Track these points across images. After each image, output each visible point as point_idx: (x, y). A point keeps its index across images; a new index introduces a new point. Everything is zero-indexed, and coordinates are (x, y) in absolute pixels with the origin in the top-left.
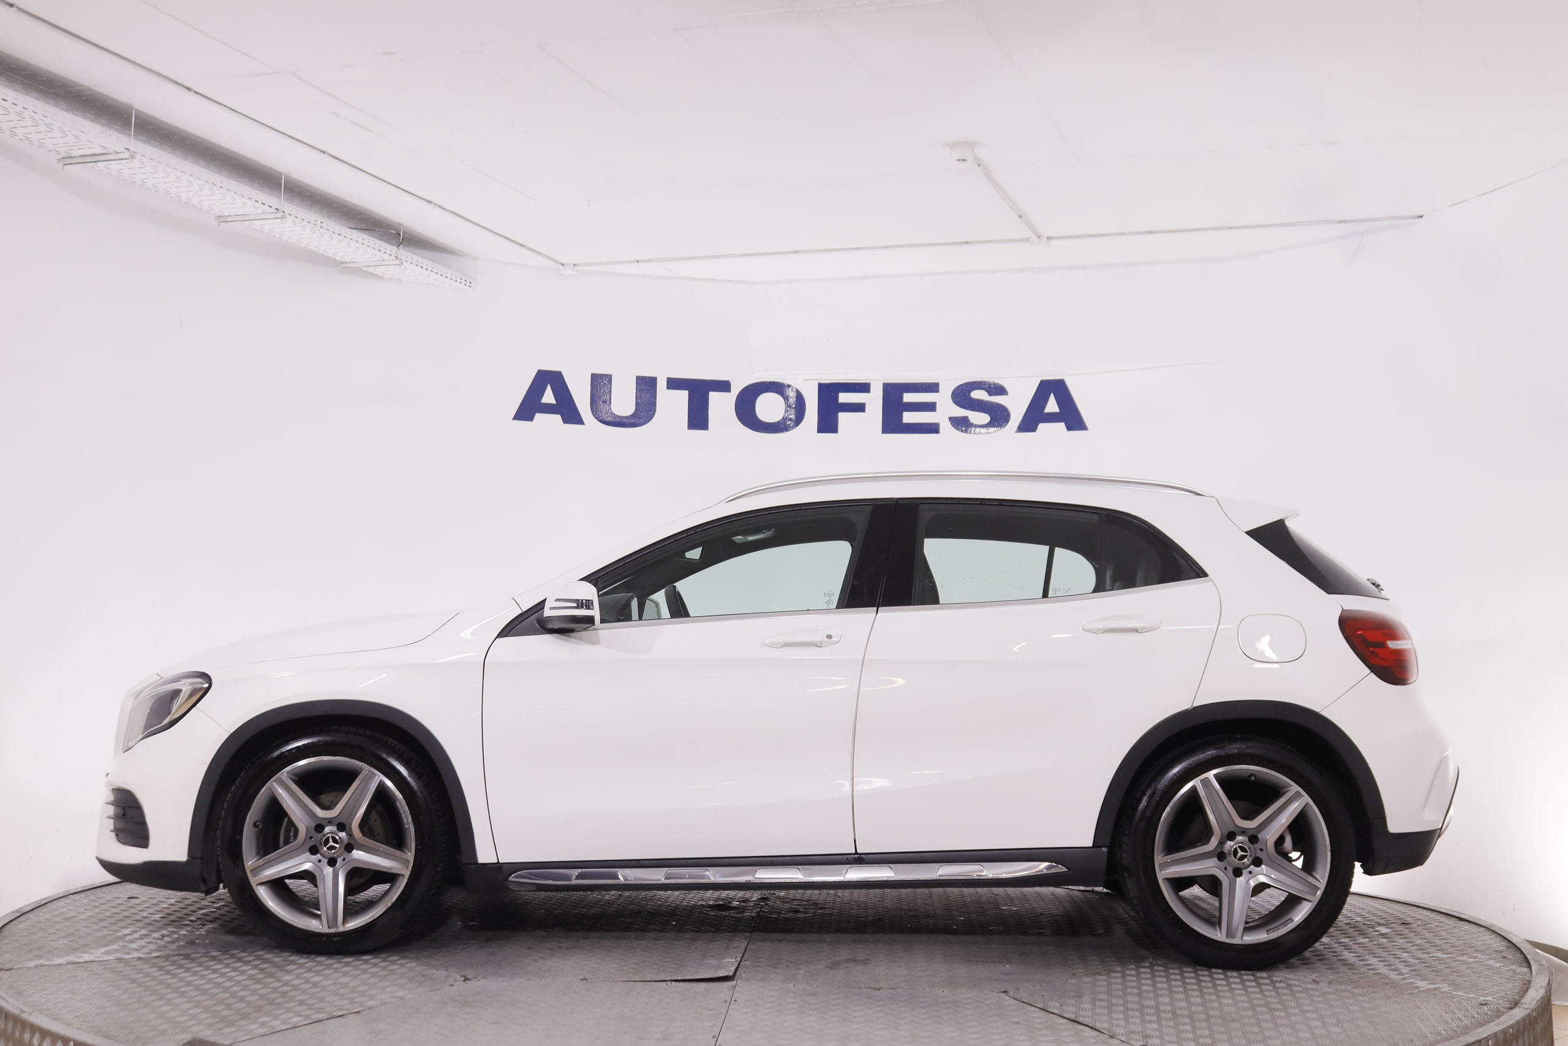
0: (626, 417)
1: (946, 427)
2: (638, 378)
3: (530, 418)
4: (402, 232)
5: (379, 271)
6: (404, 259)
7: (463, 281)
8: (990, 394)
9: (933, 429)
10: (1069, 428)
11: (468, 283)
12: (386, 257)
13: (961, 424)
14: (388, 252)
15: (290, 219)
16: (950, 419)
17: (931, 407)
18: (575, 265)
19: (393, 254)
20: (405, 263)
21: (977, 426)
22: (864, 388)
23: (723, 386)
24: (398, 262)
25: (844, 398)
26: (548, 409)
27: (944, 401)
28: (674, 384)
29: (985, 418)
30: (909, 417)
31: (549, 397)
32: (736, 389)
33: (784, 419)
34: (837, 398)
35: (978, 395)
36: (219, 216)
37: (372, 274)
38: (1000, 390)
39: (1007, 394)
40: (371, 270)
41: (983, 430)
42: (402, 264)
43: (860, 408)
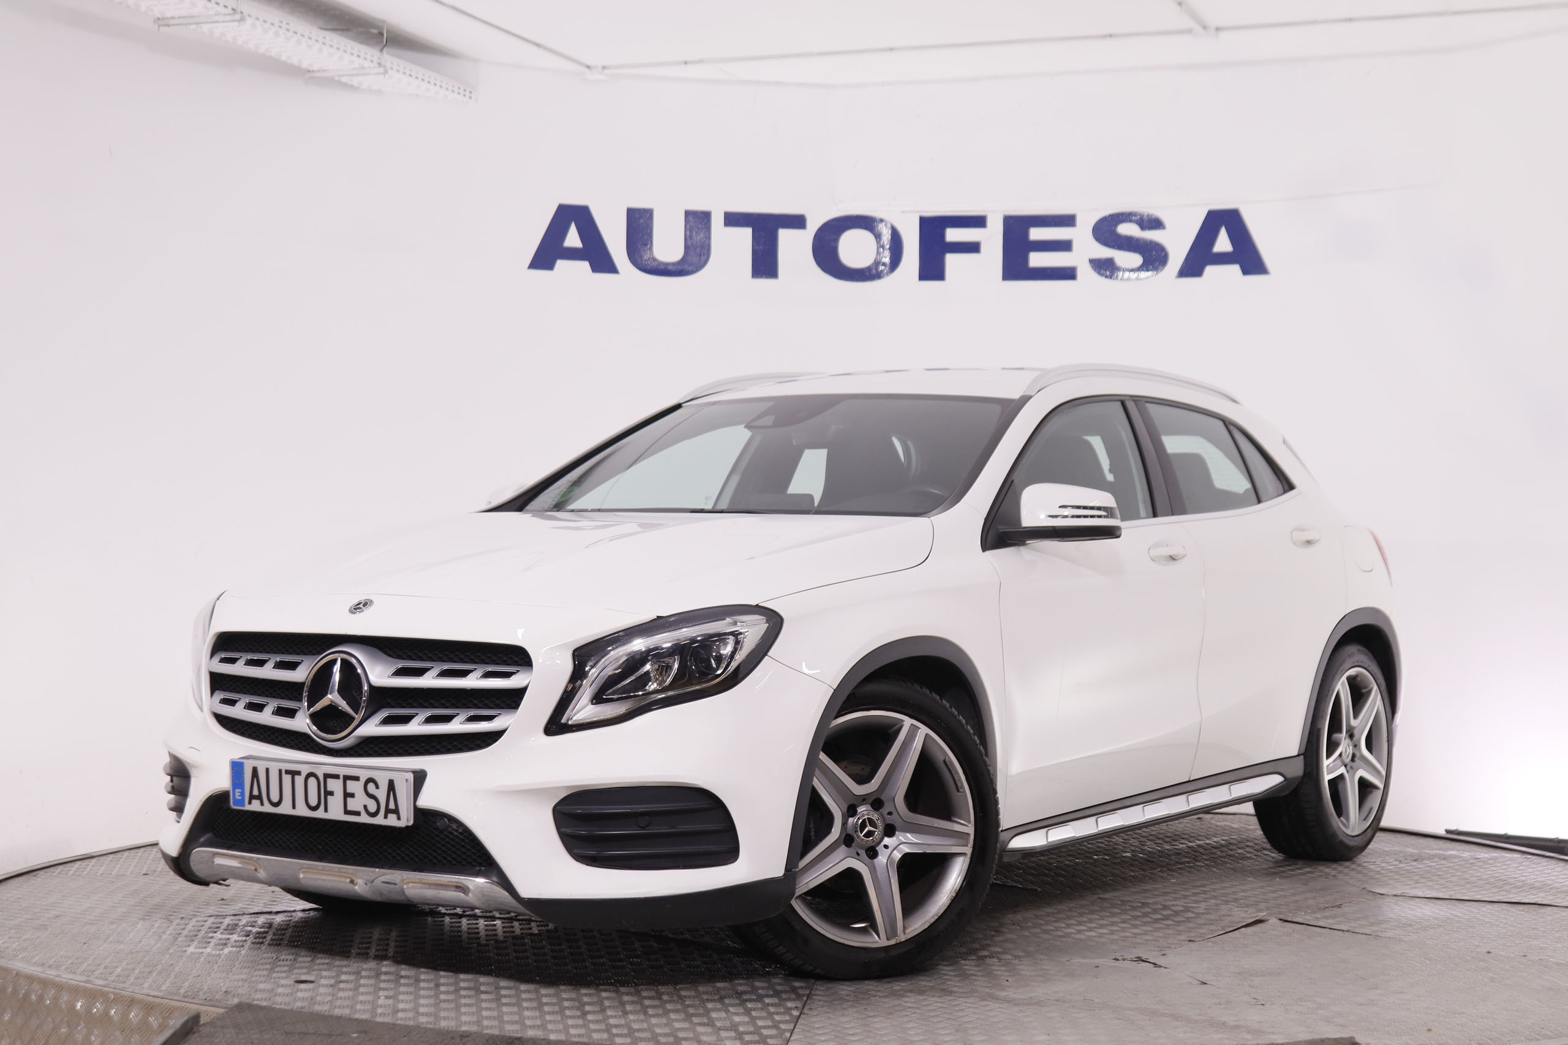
0: (673, 264)
1: (1085, 272)
2: (688, 214)
3: (550, 266)
4: (385, 31)
5: (355, 81)
6: (388, 65)
7: (462, 91)
8: (1143, 228)
9: (1068, 274)
10: (1245, 272)
11: (467, 93)
12: (367, 64)
13: (1104, 267)
14: (369, 57)
15: (249, 21)
16: (1092, 261)
17: (1065, 246)
18: (604, 68)
19: (376, 60)
20: (390, 72)
21: (1125, 270)
22: (978, 222)
23: (797, 222)
24: (381, 70)
25: (953, 235)
26: (572, 254)
27: (1082, 236)
28: (733, 219)
29: (1136, 259)
30: (1037, 260)
31: (573, 239)
32: (813, 225)
33: (877, 263)
34: (943, 235)
35: (1127, 229)
36: (159, 19)
37: (345, 85)
38: (1155, 224)
39: (1164, 228)
40: (344, 79)
41: (1134, 275)
42: (386, 72)
43: (973, 248)
